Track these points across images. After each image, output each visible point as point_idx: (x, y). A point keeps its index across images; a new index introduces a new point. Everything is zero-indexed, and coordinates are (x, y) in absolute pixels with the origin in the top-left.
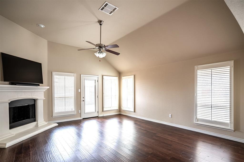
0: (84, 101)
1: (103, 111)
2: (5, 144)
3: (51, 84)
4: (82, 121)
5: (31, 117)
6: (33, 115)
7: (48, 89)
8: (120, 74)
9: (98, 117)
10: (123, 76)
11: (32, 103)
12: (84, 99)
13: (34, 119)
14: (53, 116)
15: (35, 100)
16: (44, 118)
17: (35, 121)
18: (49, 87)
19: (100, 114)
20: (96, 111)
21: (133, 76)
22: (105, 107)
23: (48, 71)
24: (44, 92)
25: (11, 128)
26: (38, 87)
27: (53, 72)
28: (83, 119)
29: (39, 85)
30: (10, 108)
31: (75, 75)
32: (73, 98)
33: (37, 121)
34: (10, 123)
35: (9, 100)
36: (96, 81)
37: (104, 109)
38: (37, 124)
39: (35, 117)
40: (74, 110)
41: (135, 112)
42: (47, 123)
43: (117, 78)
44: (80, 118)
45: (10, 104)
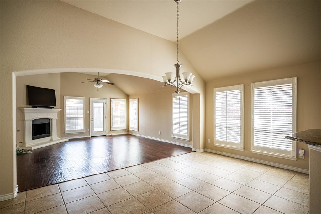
0: (92, 121)
1: (111, 130)
2: (31, 148)
3: (63, 107)
4: (91, 138)
5: (47, 132)
6: (49, 131)
7: (61, 111)
8: (127, 97)
9: (106, 135)
10: (131, 99)
11: (48, 122)
12: (92, 120)
13: (49, 134)
14: (65, 133)
15: (50, 120)
16: (57, 134)
17: (50, 136)
18: (61, 109)
19: (108, 133)
20: (104, 130)
21: (137, 99)
22: (113, 127)
23: (61, 96)
24: (57, 113)
25: (33, 139)
26: (53, 109)
27: (65, 97)
28: (92, 137)
29: (53, 108)
30: (32, 125)
31: (84, 98)
32: (83, 118)
33: (52, 136)
34: (33, 136)
35: (32, 119)
36: (104, 103)
37: (112, 129)
38: (52, 138)
39: (50, 133)
40: (83, 129)
41: (138, 131)
42: (59, 138)
43: (125, 100)
44: (88, 136)
45: (33, 121)
